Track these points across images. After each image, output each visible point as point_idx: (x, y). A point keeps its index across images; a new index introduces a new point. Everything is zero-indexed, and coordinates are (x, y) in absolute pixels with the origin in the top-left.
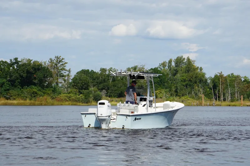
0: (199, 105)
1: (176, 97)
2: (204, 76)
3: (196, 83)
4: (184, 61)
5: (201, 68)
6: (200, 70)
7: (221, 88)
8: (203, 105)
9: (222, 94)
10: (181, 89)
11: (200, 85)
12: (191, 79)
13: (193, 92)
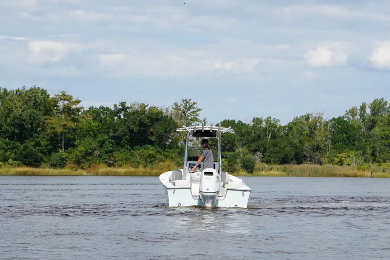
1: (373, 163)
4: (386, 107)
10: (382, 151)
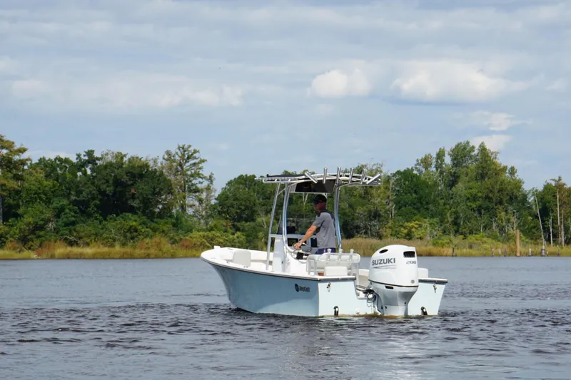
0: (510, 255)
1: (455, 235)
2: (520, 187)
3: (501, 203)
4: (473, 154)
5: (512, 169)
6: (511, 174)
7: (560, 215)
8: (518, 254)
9: (563, 228)
10: (467, 219)
11: (510, 208)
12: (491, 195)
13: (494, 225)
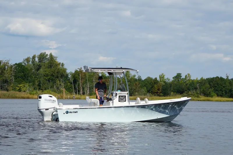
0: (60, 99)
1: (39, 90)
2: (66, 71)
3: (58, 77)
4: (47, 57)
5: (63, 64)
6: (62, 66)
7: (81, 83)
8: (64, 98)
9: (82, 88)
10: (44, 84)
11: (61, 80)
12: (54, 74)
13: (55, 86)
